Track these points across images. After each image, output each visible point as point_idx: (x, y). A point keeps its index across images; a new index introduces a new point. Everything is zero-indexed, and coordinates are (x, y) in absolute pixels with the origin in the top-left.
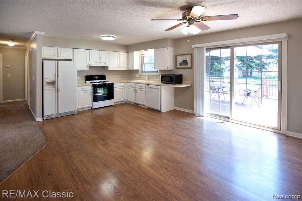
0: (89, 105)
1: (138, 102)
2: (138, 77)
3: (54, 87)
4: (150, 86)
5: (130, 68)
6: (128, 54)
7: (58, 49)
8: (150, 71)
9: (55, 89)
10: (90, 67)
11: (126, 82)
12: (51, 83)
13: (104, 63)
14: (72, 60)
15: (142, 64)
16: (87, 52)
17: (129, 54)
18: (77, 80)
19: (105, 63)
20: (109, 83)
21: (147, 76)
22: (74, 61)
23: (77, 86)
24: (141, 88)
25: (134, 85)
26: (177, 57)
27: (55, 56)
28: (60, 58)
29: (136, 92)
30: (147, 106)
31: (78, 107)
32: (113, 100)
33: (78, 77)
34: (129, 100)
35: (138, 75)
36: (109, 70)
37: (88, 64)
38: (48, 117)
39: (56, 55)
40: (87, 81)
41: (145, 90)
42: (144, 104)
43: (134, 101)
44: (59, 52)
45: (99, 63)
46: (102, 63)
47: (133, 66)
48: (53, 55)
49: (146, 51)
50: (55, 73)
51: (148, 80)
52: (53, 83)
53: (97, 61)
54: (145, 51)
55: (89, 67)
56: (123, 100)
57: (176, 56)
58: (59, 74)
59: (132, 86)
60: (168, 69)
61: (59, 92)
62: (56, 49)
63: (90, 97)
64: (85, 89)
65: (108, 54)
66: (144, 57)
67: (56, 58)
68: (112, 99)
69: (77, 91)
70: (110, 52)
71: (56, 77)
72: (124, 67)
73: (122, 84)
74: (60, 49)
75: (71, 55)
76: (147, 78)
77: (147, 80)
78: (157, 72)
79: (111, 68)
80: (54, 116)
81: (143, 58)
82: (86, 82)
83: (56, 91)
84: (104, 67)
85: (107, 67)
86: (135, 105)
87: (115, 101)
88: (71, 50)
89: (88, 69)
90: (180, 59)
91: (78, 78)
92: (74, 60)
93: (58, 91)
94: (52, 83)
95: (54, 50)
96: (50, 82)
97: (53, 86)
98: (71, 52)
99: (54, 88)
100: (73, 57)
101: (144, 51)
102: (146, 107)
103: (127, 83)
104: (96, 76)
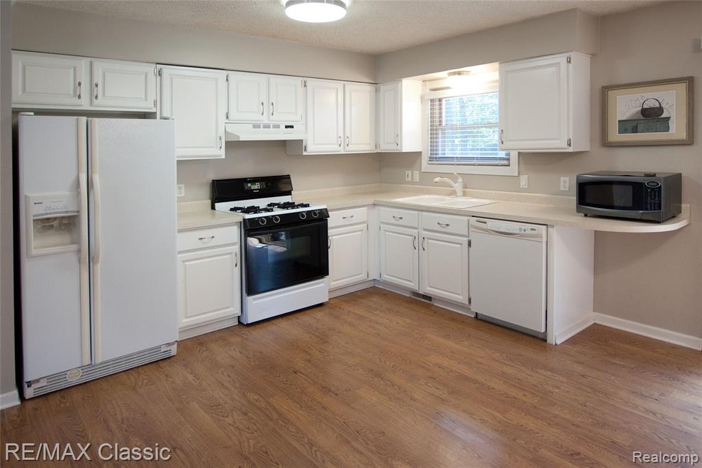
0: (232, 309)
1: (427, 290)
2: (416, 183)
3: (73, 243)
4: (491, 224)
5: (385, 147)
6: (377, 91)
7: (91, 62)
8: (473, 158)
9: (79, 251)
10: (233, 145)
11: (374, 205)
12: (55, 223)
13: (286, 127)
14: (156, 113)
15: (435, 128)
16: (217, 79)
17: (383, 88)
18: (180, 200)
19: (292, 127)
20: (309, 213)
21: (460, 180)
22: (162, 118)
23: (180, 231)
24: (448, 230)
25: (409, 217)
26: (611, 93)
27: (79, 97)
28: (102, 104)
29: (419, 245)
30: (475, 308)
31: (185, 322)
32: (326, 279)
33: (183, 186)
34: (386, 277)
35: (417, 174)
36: (305, 153)
37: (222, 133)
38: (43, 383)
39: (85, 90)
40: (216, 204)
41: (466, 239)
42: (462, 299)
43: (413, 285)
44: (98, 79)
45: (266, 126)
46: (277, 126)
47: (398, 136)
48: (72, 92)
49: (459, 73)
50: (74, 177)
51: (465, 194)
52: (66, 224)
53: (257, 117)
54: (454, 74)
55: (227, 143)
56: (363, 277)
57: (605, 90)
58: (97, 179)
59: (401, 222)
60: (570, 150)
61: (96, 262)
62: (83, 63)
63: (233, 276)
64: (213, 243)
65: (301, 89)
66: (440, 100)
67: (85, 105)
68: (322, 277)
69: (180, 252)
70: (310, 82)
71: (79, 194)
72: (361, 143)
73: (360, 214)
74: (100, 66)
75: (152, 96)
76: (458, 186)
77: (460, 192)
78: (505, 162)
79: (313, 148)
80: (74, 379)
81: (437, 103)
82: (213, 208)
83: (80, 260)
84: (283, 143)
85: (299, 143)
86: (417, 302)
87: (334, 284)
88: (151, 69)
89: (221, 153)
90: (626, 106)
91: (183, 190)
92: (165, 115)
93: (91, 260)
94: (65, 222)
95: (75, 69)
96: (55, 219)
97: (66, 238)
98: (152, 79)
99: (74, 247)
100: (159, 102)
101: (450, 74)
102: (472, 312)
103: (377, 208)
104: (254, 180)
